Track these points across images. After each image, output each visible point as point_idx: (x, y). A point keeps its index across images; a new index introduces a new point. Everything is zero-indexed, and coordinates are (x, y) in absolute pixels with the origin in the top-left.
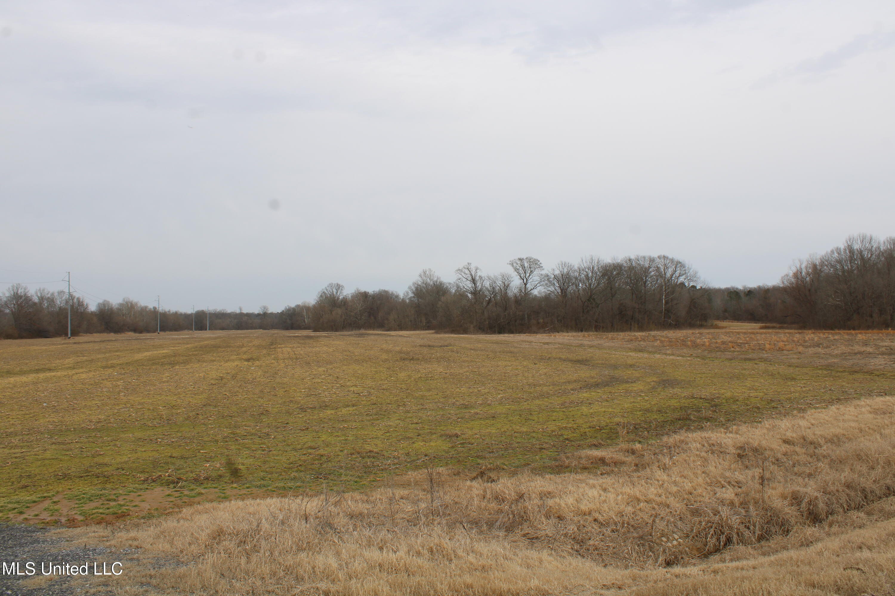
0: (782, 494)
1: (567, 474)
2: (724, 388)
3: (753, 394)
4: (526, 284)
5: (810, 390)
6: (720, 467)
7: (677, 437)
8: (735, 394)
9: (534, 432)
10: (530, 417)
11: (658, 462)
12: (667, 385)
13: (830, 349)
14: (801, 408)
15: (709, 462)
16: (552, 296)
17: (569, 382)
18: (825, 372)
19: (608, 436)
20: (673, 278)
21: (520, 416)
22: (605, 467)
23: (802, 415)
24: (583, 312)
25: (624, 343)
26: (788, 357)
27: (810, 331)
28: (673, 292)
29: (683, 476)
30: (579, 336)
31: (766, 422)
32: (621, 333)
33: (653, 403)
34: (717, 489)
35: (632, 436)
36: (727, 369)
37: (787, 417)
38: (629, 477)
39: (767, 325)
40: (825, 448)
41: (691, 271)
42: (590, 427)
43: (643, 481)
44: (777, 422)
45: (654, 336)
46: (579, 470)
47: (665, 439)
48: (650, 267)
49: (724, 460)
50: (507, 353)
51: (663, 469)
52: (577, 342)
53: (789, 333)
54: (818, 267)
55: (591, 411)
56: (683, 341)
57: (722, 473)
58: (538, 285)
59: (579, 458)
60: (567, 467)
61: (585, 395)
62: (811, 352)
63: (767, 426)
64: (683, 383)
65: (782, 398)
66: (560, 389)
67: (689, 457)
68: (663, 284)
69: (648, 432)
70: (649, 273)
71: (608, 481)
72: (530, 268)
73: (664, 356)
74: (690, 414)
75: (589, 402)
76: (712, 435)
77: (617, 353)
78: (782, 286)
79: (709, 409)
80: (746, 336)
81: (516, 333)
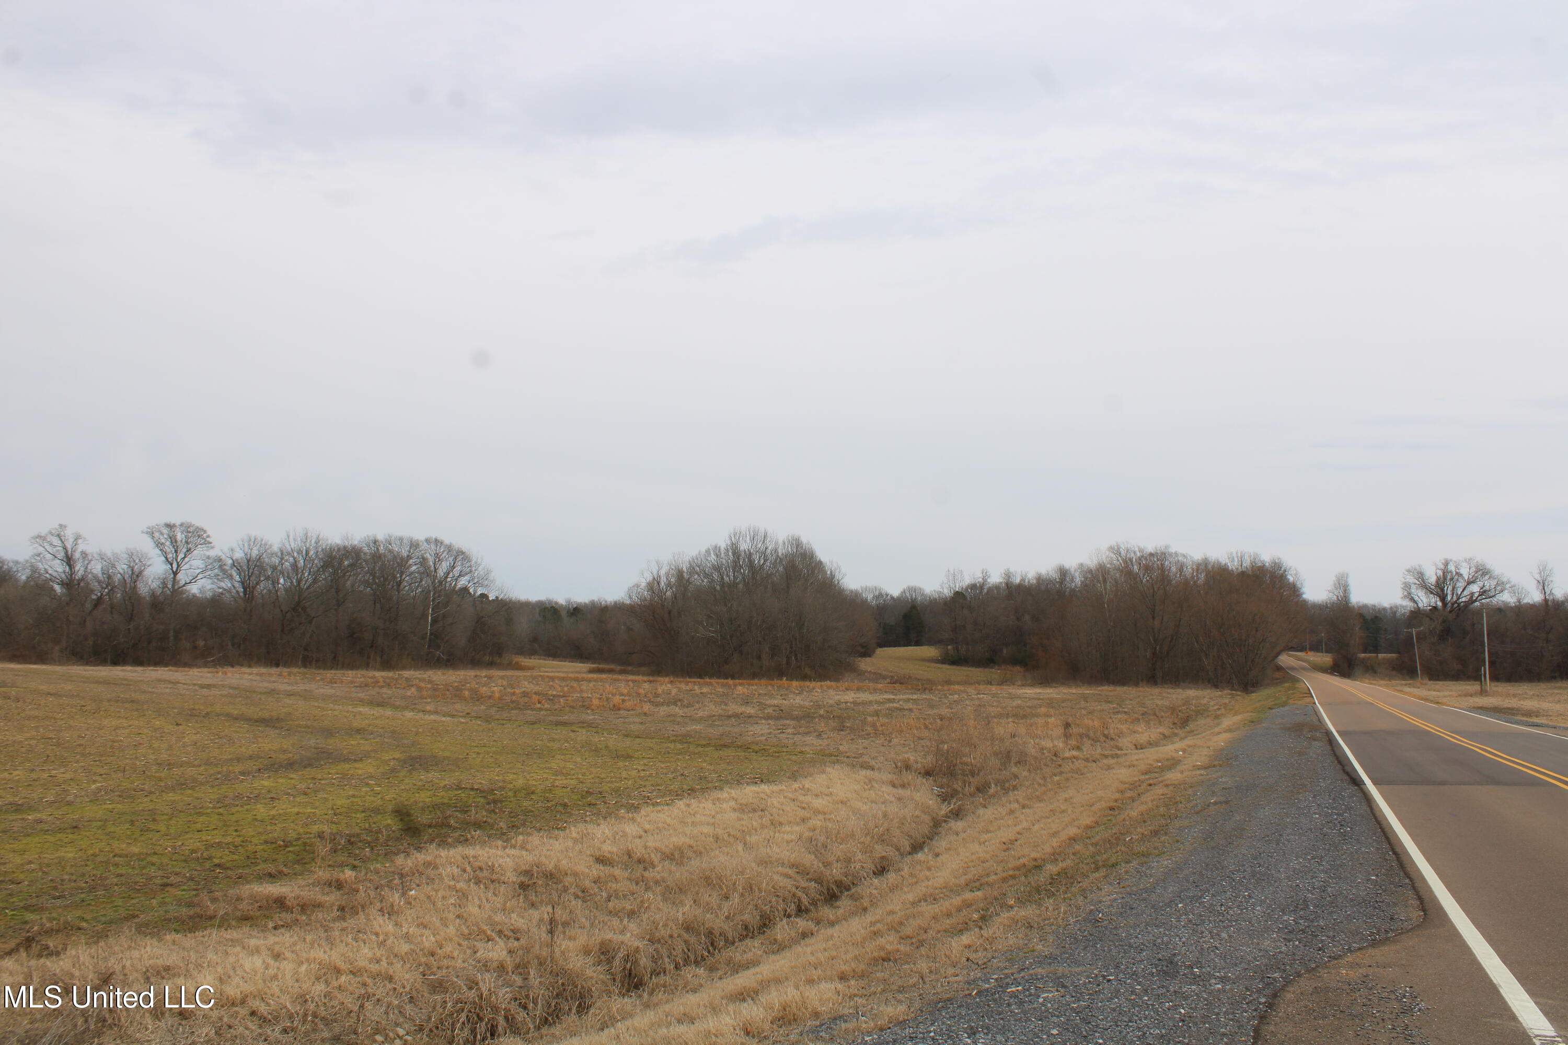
0: (584, 946)
1: (207, 932)
2: (514, 771)
3: (561, 782)
4: (175, 574)
5: (651, 775)
6: (487, 906)
7: (420, 857)
8: (530, 782)
9: (155, 853)
10: (152, 826)
11: (381, 901)
12: (417, 766)
13: (693, 709)
14: (633, 804)
15: (470, 898)
16: (227, 598)
17: (238, 759)
18: (679, 746)
19: (298, 858)
20: (449, 579)
21: (132, 823)
22: (284, 915)
23: (630, 815)
24: (283, 631)
25: (353, 689)
26: (626, 720)
27: (667, 679)
28: (447, 604)
29: (422, 924)
30: (270, 675)
31: (573, 828)
32: (350, 672)
33: (387, 798)
34: (479, 945)
35: (341, 858)
36: (524, 740)
37: (608, 819)
38: (326, 931)
39: (601, 666)
40: (659, 868)
41: (480, 569)
42: (266, 842)
43: (350, 937)
44: (591, 828)
45: (407, 679)
46: (234, 923)
47: (400, 860)
48: (409, 557)
49: (496, 895)
50: (123, 702)
51: (389, 914)
52: (266, 684)
53: (634, 681)
54: (685, 575)
55: (273, 812)
56: (457, 689)
57: (490, 917)
58: (200, 576)
59: (237, 900)
60: (211, 918)
61: (265, 783)
62: (662, 713)
63: (574, 835)
64: (446, 762)
65: (606, 788)
66: (219, 773)
67: (437, 891)
68: (431, 588)
69: (372, 849)
70: (408, 568)
71: (286, 938)
72: (187, 543)
73: (421, 715)
74: (450, 816)
75: (272, 795)
76: (480, 853)
77: (336, 707)
78: (628, 602)
79: (483, 807)
80: (564, 684)
81: (149, 665)
